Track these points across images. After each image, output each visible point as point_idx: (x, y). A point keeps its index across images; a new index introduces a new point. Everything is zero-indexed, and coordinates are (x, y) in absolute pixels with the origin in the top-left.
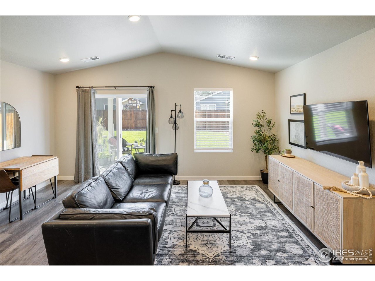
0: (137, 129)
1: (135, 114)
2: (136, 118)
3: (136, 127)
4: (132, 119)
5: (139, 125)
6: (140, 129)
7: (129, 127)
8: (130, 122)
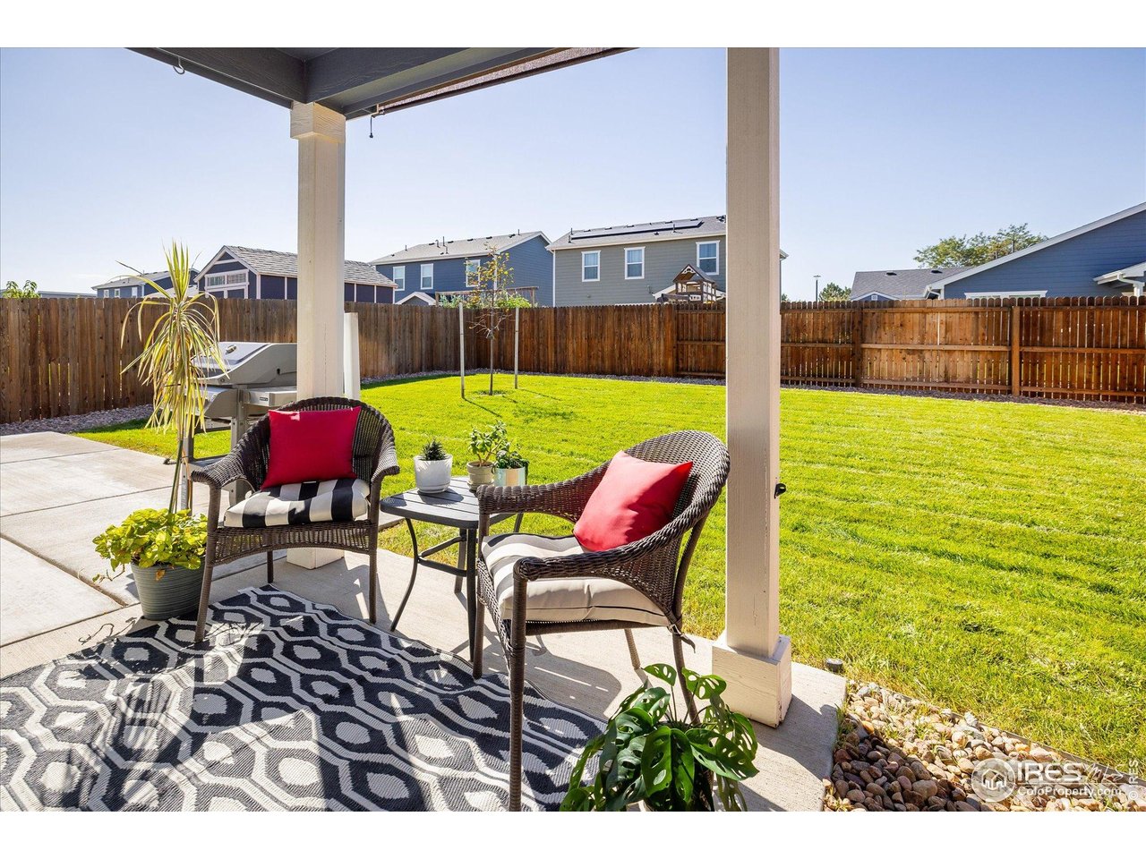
0: (683, 376)
1: (677, 319)
2: (681, 336)
3: (682, 370)
4: (664, 340)
5: (691, 362)
6: (695, 377)
7: (655, 367)
8: (660, 351)
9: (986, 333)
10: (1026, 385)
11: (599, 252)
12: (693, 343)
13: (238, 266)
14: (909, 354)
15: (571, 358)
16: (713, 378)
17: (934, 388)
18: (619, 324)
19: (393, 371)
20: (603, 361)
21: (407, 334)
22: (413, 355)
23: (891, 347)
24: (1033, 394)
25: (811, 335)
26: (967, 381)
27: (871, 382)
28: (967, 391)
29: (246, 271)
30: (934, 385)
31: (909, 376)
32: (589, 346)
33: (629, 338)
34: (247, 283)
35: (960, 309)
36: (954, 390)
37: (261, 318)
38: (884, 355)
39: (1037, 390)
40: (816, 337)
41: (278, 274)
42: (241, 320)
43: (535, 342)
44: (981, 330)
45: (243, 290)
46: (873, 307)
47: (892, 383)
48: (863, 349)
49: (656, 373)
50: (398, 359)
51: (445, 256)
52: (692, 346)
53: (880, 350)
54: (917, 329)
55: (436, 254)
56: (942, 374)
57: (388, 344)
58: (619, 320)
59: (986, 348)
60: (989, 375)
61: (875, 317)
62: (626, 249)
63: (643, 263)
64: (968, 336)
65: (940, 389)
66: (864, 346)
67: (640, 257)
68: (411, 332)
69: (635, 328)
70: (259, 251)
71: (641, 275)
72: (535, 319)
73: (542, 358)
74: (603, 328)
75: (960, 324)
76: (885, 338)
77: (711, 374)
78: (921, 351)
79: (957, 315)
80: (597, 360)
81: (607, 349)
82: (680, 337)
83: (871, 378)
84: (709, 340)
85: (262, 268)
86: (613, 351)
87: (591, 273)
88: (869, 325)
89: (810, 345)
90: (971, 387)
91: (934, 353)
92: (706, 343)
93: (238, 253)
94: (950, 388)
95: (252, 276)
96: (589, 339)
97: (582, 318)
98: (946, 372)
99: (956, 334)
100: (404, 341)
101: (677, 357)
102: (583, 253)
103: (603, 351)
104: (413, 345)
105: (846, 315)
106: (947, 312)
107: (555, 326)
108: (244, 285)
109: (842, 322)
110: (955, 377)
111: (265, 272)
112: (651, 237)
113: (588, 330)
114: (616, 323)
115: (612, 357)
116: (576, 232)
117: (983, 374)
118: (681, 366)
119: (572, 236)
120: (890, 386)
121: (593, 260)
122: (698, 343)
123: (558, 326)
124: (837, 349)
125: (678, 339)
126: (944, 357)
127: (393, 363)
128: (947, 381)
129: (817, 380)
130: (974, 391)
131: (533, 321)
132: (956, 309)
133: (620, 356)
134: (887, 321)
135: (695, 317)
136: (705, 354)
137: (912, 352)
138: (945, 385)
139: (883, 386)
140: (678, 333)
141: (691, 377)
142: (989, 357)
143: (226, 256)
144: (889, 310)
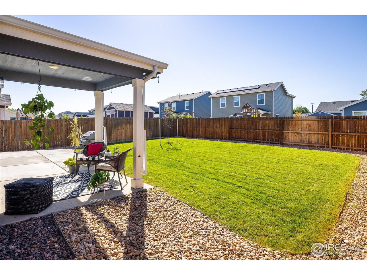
0: (231, 140)
1: (230, 122)
4: (226, 128)
5: (234, 135)
7: (223, 137)
8: (224, 131)
9: (321, 128)
10: (334, 145)
11: (225, 98)
12: (234, 129)
13: (113, 108)
14: (297, 134)
15: (201, 134)
16: (239, 140)
17: (305, 145)
18: (214, 124)
19: (151, 136)
20: (209, 134)
21: (155, 126)
22: (157, 132)
23: (292, 131)
24: (336, 148)
25: (268, 127)
26: (315, 143)
27: (286, 143)
28: (315, 146)
29: (115, 109)
30: (305, 144)
31: (297, 141)
32: (206, 130)
33: (216, 128)
34: (115, 113)
35: (313, 120)
36: (311, 146)
37: (116, 123)
38: (290, 134)
39: (338, 147)
40: (269, 128)
41: (122, 110)
42: (111, 123)
43: (191, 129)
44: (320, 127)
45: (114, 114)
46: (286, 119)
47: (292, 143)
48: (283, 132)
49: (223, 139)
50: (152, 133)
51: (179, 100)
52: (234, 131)
53: (288, 133)
54: (300, 126)
55: (176, 99)
56: (308, 141)
57: (150, 129)
58: (214, 122)
59: (321, 133)
60: (322, 141)
61: (287, 122)
62: (234, 97)
63: (239, 101)
64: (316, 129)
65: (307, 146)
66: (284, 131)
67: (238, 99)
68: (156, 126)
69: (218, 125)
70: (119, 104)
71: (239, 105)
72: (192, 122)
73: (193, 133)
74: (209, 124)
75: (313, 124)
76: (290, 129)
77: (239, 139)
78: (301, 133)
79: (312, 121)
80: (208, 134)
81: (210, 131)
82: (231, 128)
83: (286, 142)
84: (239, 129)
85: (119, 109)
86: (212, 131)
87: (223, 105)
88: (285, 125)
89: (268, 131)
90: (317, 145)
91: (305, 134)
92: (238, 130)
93: (113, 105)
94: (310, 146)
95: (116, 111)
96: (206, 128)
97: (204, 122)
98: (309, 140)
99: (312, 128)
100: (154, 128)
101: (230, 134)
102: (220, 98)
103: (209, 132)
104: (157, 129)
105: (278, 121)
106: (309, 121)
107: (197, 124)
108: (114, 113)
109: (277, 124)
110: (312, 142)
111: (119, 110)
112: (242, 92)
113: (205, 125)
114: (213, 123)
115: (212, 133)
116: (219, 91)
117: (320, 141)
118: (231, 137)
119: (218, 93)
120: (292, 144)
121: (223, 101)
122: (236, 130)
123: (198, 124)
124: (276, 132)
125: (230, 128)
126: (308, 135)
127: (151, 134)
128: (309, 143)
129: (270, 142)
130: (318, 147)
131: (191, 122)
132: (312, 120)
133: (214, 133)
134: (291, 123)
135: (235, 121)
136: (238, 133)
137: (298, 133)
138: (308, 145)
139: (290, 144)
140: (230, 127)
141: (234, 140)
142: (322, 135)
143: (111, 106)
144: (291, 120)
